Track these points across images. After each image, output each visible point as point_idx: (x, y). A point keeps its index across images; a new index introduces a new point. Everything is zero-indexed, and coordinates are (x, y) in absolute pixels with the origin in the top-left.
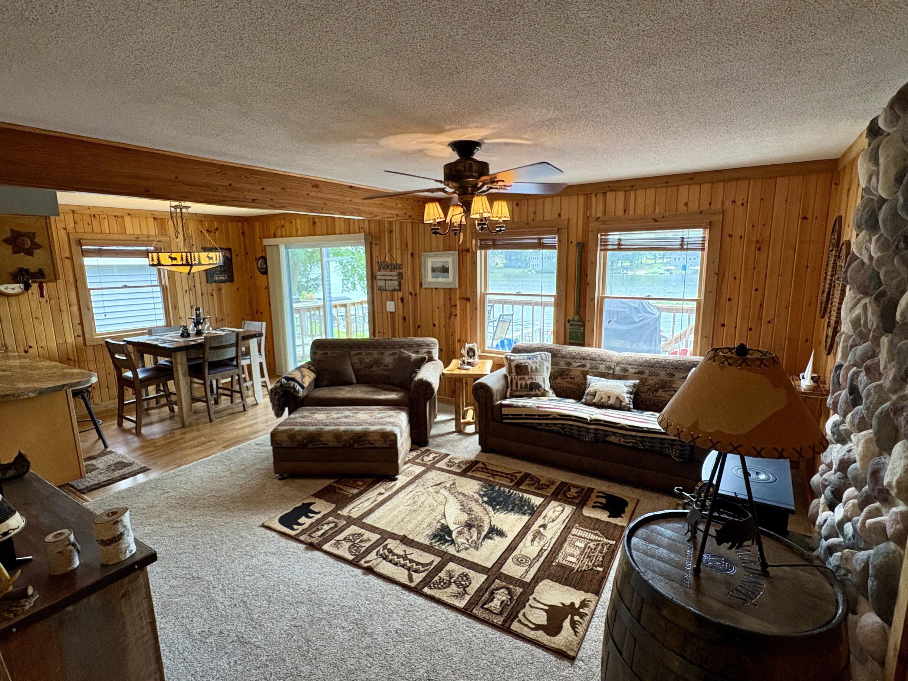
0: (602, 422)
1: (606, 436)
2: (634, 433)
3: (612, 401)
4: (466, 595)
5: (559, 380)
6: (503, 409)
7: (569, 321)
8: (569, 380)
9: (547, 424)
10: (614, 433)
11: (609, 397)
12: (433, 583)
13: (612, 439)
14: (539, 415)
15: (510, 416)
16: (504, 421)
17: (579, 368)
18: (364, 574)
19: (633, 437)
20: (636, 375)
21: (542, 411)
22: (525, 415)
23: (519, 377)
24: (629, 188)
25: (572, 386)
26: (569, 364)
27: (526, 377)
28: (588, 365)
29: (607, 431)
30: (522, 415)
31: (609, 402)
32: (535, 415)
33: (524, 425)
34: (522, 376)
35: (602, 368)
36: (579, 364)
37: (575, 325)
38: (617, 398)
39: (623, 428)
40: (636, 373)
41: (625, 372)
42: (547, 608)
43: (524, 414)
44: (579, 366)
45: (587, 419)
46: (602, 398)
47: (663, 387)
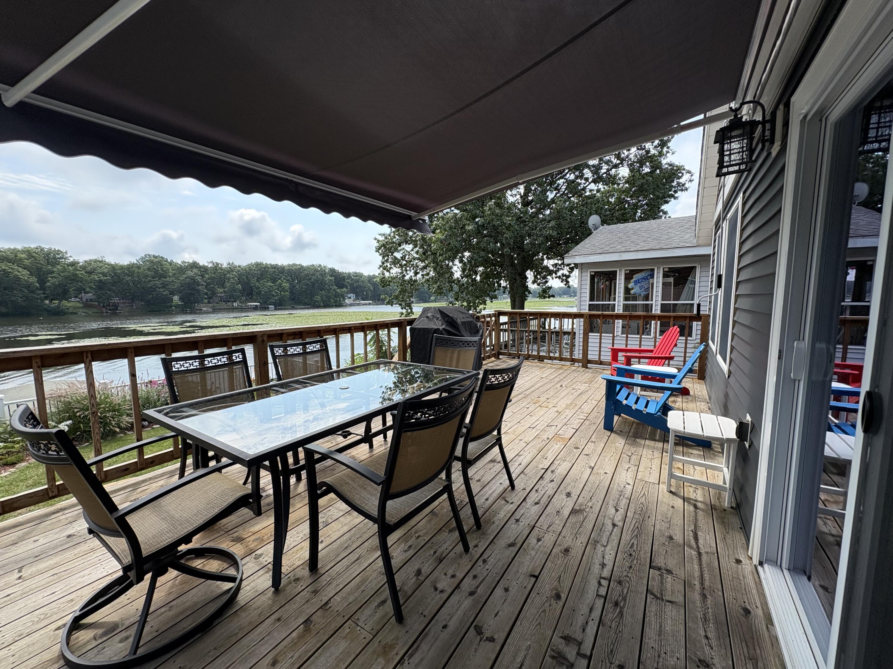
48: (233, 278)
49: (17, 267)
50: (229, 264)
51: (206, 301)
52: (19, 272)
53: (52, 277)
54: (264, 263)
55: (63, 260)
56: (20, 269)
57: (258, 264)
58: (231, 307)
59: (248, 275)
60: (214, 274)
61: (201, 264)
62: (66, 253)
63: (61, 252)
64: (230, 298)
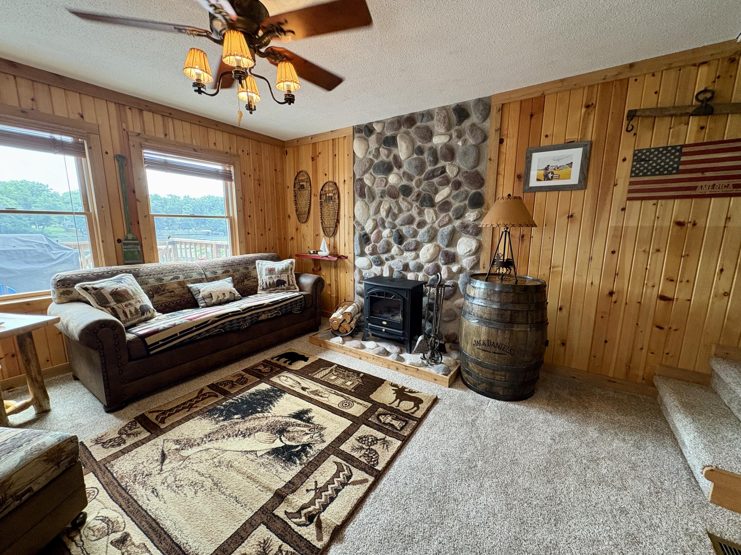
0: (253, 308)
1: (258, 317)
2: (276, 306)
3: (227, 297)
4: (386, 439)
5: (156, 298)
6: (147, 340)
7: (119, 241)
8: (168, 294)
9: (207, 331)
10: (263, 312)
11: (224, 294)
12: (369, 462)
13: (263, 317)
14: (196, 326)
15: (161, 343)
16: (152, 352)
17: (173, 281)
18: (341, 540)
19: (275, 309)
20: (225, 274)
21: (198, 321)
22: (180, 333)
23: (123, 304)
24: (168, 115)
25: (174, 299)
26: (161, 280)
27: (132, 302)
28: (181, 276)
29: (259, 313)
30: (176, 334)
31: (225, 298)
32: (193, 328)
33: (181, 344)
34: (126, 303)
35: (195, 276)
36: (172, 277)
37: (130, 244)
38: (230, 292)
39: (268, 305)
40: (223, 273)
41: (215, 274)
42: (398, 400)
43: (178, 332)
44: (172, 279)
45: (239, 311)
46: (218, 297)
47: (246, 278)
48: (188, 209)
49: (6, 198)
50: (185, 197)
51: (166, 228)
52: (7, 202)
53: (35, 207)
54: (215, 196)
55: (45, 192)
56: (9, 200)
57: (209, 197)
58: (187, 233)
59: (202, 206)
60: (173, 205)
61: (162, 196)
62: (47, 186)
63: (43, 186)
64: (186, 226)
